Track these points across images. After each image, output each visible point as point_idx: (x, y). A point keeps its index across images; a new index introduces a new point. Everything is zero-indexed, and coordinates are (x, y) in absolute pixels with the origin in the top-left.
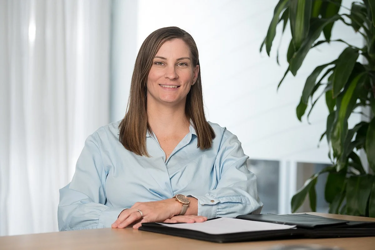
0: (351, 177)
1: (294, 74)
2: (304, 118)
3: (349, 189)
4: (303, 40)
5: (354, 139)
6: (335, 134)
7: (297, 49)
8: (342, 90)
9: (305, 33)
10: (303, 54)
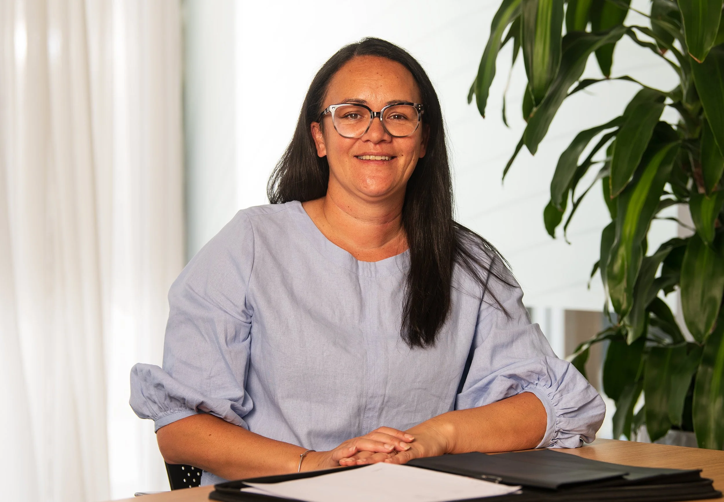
0: (654, 349)
1: (533, 150)
2: (559, 230)
3: (650, 373)
4: (550, 82)
5: (658, 274)
6: (617, 267)
7: (538, 102)
8: (631, 179)
9: (552, 70)
10: (551, 110)
